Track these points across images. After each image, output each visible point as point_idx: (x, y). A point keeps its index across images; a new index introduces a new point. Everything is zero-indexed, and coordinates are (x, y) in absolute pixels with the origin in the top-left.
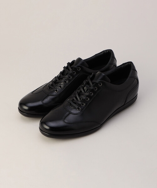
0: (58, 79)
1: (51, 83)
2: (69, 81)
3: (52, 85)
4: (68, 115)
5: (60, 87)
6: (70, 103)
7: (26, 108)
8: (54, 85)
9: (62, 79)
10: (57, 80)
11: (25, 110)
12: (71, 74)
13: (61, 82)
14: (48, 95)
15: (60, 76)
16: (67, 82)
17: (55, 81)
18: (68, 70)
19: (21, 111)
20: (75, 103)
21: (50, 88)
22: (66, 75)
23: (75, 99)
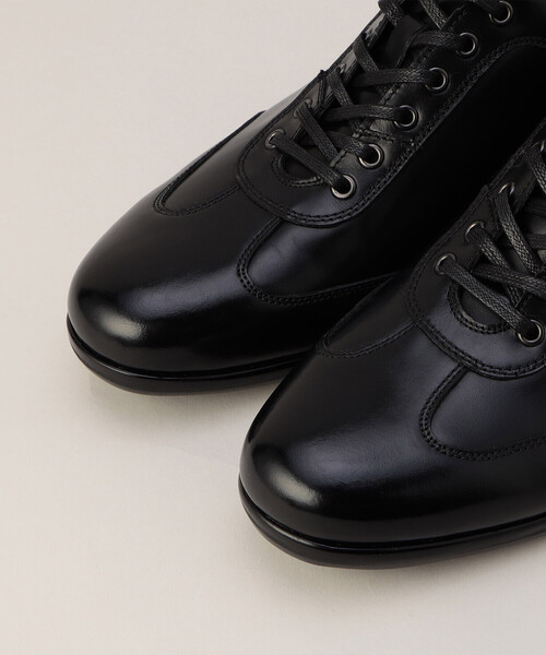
0: (343, 97)
1: (295, 124)
2: (434, 104)
3: (303, 139)
4: (453, 383)
5: (370, 155)
6: (461, 290)
7: (124, 328)
8: (318, 136)
9: (375, 92)
10: (335, 103)
11: (121, 342)
12: (444, 57)
13: (372, 120)
14: (282, 225)
15: (358, 69)
16: (418, 115)
17: (321, 108)
18: (418, 26)
19: (93, 349)
20: (499, 288)
21: (288, 161)
22: (404, 65)
23: (491, 250)
